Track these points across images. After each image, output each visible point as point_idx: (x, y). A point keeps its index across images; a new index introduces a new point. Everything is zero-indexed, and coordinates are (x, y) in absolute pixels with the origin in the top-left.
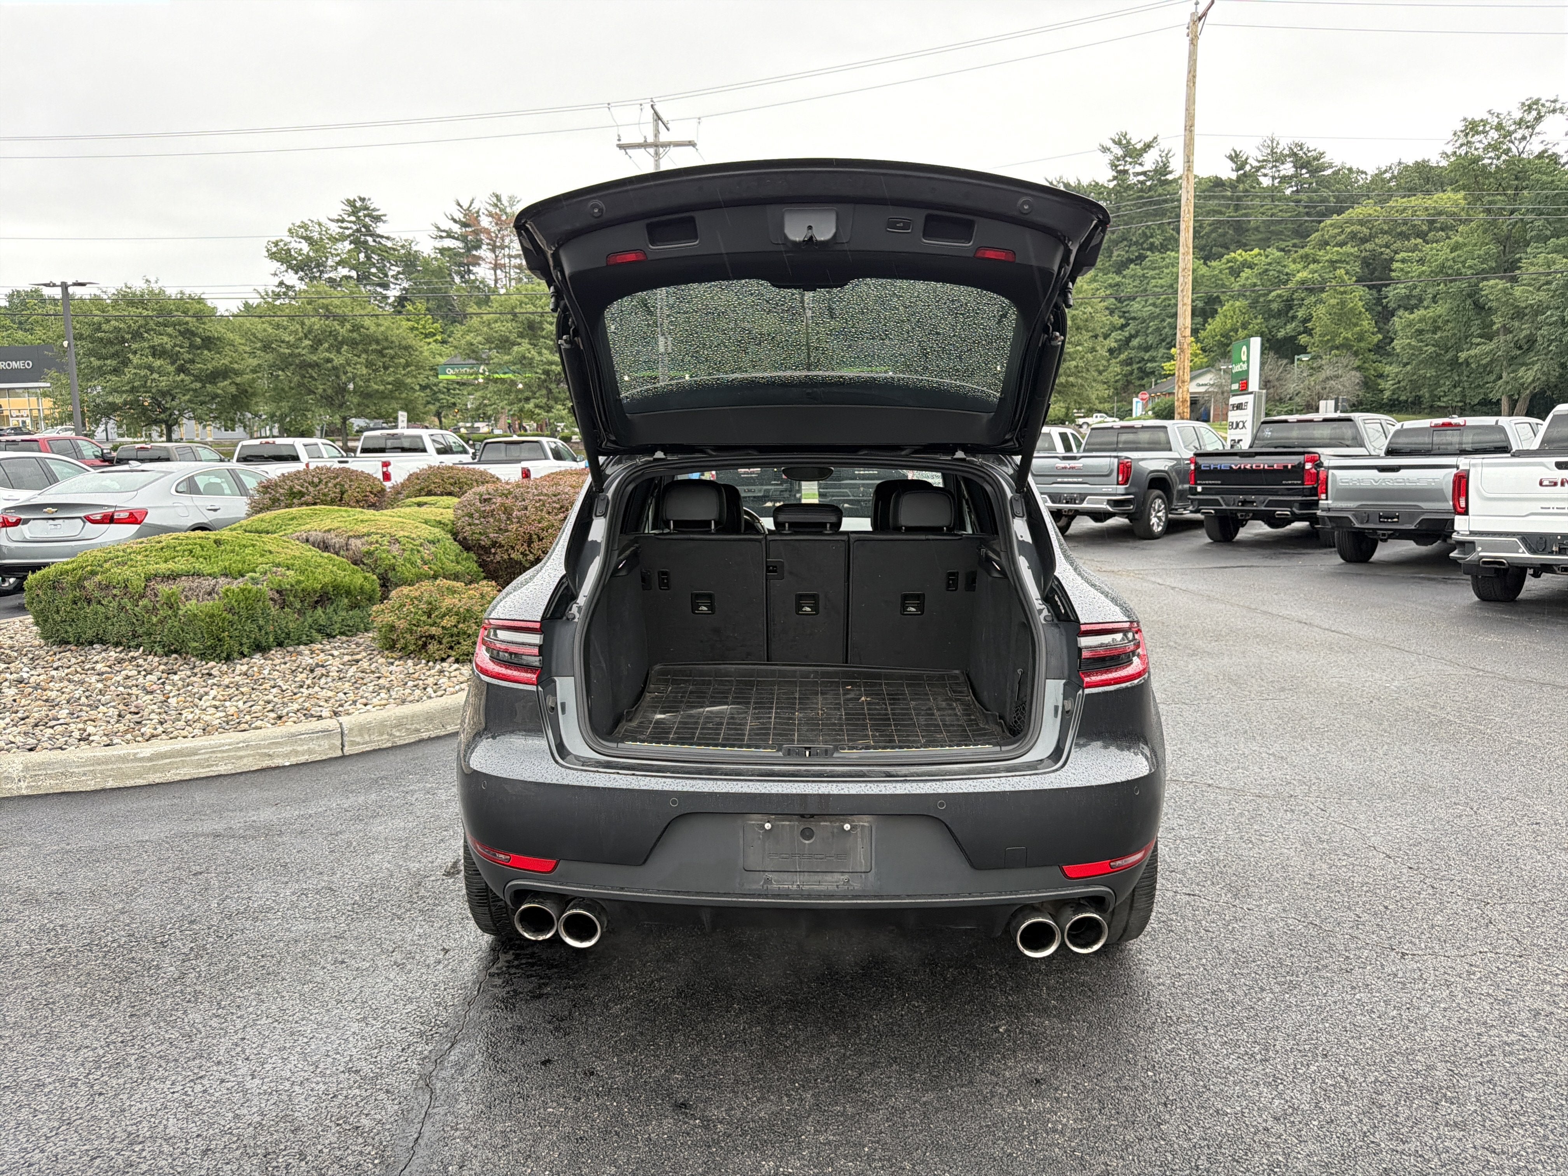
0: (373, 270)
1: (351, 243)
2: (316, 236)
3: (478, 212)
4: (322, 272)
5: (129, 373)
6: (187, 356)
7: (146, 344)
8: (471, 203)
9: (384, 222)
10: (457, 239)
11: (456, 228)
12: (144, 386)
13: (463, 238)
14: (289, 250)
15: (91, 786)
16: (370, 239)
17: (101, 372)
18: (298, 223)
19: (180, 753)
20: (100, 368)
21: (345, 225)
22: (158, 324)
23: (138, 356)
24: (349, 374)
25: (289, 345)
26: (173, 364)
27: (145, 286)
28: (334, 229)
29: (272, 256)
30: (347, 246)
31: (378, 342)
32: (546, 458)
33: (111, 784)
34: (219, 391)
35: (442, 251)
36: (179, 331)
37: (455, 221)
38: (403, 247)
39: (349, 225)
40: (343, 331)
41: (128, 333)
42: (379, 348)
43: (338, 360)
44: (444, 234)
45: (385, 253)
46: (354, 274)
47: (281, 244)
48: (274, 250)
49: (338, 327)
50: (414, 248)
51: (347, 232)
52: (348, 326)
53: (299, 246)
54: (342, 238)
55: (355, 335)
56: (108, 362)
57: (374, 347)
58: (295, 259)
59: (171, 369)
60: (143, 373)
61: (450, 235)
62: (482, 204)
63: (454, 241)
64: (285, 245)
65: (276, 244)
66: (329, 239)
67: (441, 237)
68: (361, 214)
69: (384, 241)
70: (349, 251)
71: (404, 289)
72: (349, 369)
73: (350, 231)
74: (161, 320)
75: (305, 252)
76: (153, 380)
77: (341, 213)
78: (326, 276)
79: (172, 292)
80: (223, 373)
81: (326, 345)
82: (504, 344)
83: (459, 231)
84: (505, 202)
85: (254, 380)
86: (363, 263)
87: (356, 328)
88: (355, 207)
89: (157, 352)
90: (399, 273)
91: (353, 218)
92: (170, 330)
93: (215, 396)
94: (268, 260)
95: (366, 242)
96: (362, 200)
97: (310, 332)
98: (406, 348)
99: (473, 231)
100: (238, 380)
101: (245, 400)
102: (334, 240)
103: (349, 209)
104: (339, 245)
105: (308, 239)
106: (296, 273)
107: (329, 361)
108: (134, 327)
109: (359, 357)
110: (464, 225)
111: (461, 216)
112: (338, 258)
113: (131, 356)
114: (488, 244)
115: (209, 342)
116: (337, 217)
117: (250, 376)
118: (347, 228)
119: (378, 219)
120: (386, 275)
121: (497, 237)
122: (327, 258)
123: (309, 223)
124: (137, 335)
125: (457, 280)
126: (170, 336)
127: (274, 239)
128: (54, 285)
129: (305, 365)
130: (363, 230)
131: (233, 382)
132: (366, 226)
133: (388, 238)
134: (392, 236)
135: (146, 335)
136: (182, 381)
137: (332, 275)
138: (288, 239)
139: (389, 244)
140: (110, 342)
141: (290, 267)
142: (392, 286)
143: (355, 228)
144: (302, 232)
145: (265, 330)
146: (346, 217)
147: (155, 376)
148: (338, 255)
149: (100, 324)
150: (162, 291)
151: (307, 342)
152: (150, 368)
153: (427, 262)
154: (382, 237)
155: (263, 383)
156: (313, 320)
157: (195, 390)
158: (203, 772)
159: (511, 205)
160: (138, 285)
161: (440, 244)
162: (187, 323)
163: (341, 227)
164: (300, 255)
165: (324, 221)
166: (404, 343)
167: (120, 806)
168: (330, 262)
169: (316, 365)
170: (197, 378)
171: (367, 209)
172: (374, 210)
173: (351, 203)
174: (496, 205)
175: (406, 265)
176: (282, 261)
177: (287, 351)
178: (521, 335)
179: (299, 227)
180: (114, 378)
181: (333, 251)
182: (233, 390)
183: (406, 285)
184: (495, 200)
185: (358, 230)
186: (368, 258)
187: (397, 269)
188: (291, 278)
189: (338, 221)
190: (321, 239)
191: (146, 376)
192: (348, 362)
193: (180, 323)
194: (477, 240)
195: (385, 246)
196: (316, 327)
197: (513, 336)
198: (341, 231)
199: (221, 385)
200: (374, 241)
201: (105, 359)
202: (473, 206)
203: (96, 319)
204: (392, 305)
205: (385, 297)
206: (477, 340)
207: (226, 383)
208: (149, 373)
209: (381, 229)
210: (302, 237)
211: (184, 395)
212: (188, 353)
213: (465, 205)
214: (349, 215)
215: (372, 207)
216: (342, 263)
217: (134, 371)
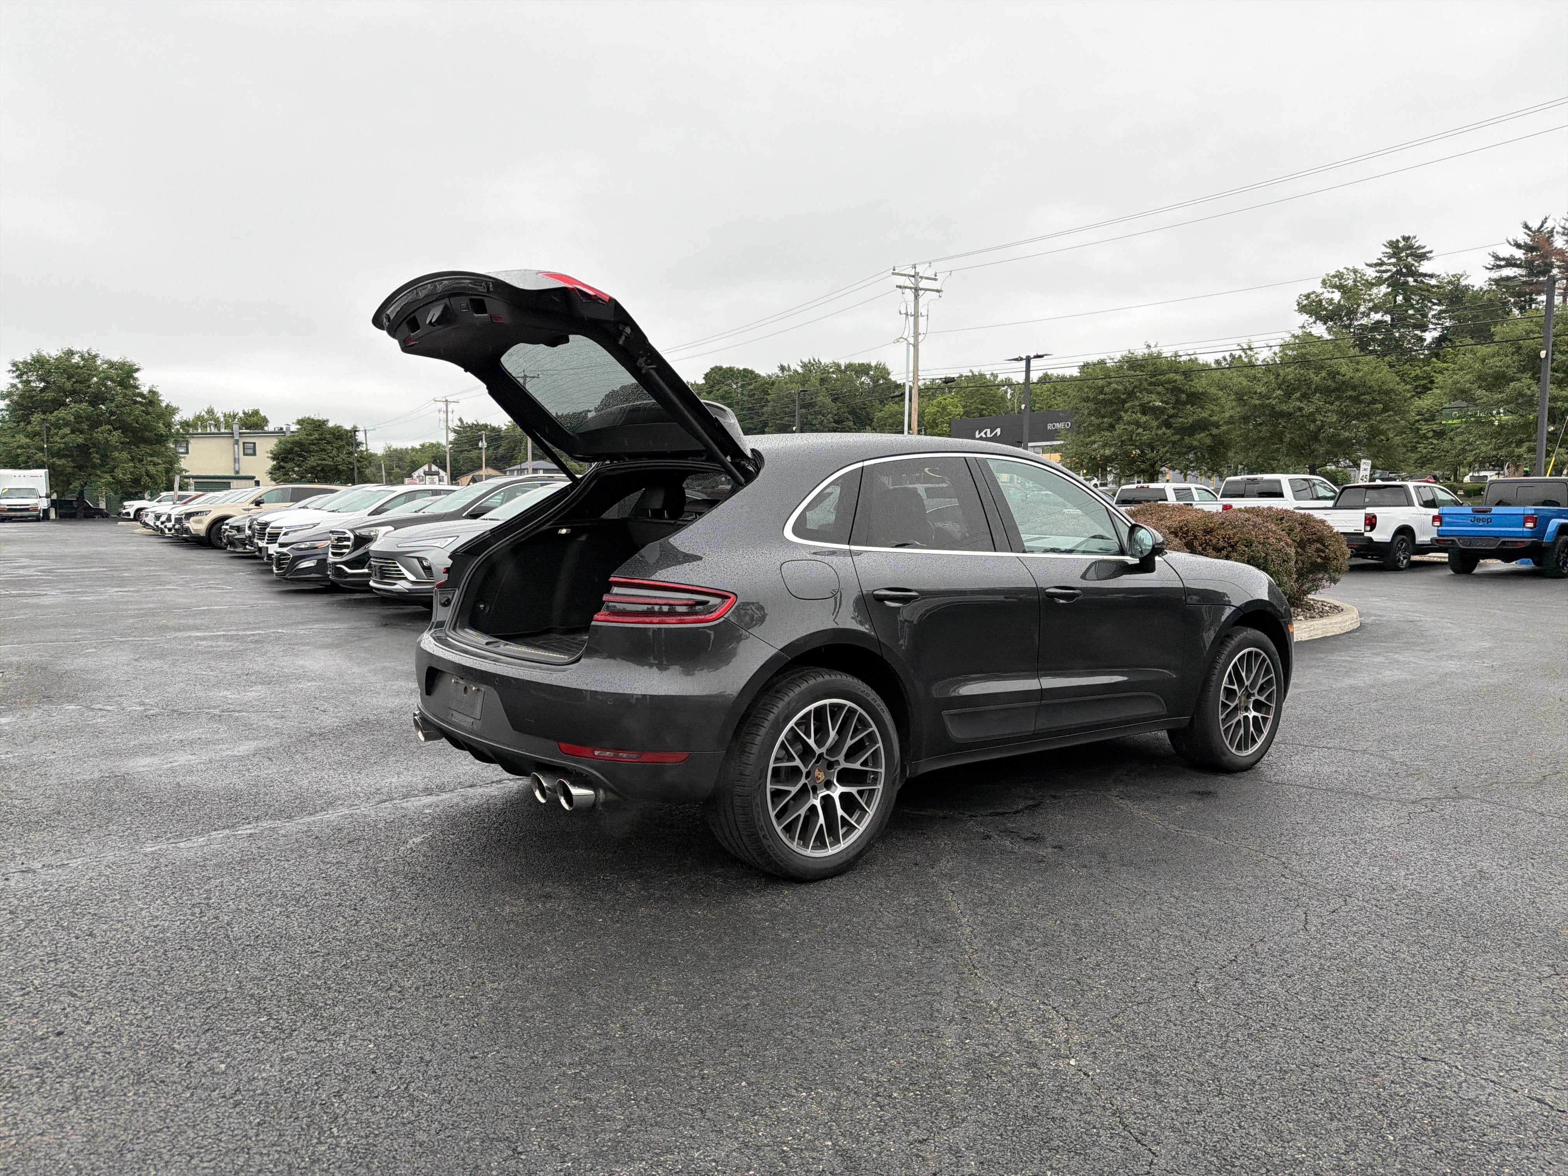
0: (1411, 312)
1: (1389, 286)
2: (1350, 283)
3: (1552, 231)
4: (1351, 320)
5: (1120, 428)
6: (1171, 412)
7: (1137, 403)
8: (1543, 223)
9: (1429, 259)
10: (1519, 266)
11: (1519, 254)
12: (1131, 439)
13: (1528, 265)
14: (1321, 301)
16: (1410, 280)
17: (1099, 428)
18: (1333, 273)
20: (1099, 425)
21: (1384, 268)
22: (1151, 384)
23: (1129, 413)
24: (1319, 423)
25: (1261, 396)
26: (1157, 419)
27: (1146, 351)
28: (1371, 274)
29: (1302, 309)
30: (1384, 289)
31: (1354, 388)
32: (1410, 504)
34: (1195, 443)
35: (1498, 282)
36: (1167, 389)
37: (1518, 246)
38: (1450, 282)
39: (1388, 268)
40: (1316, 379)
41: (1124, 394)
42: (1354, 394)
43: (1309, 409)
44: (1503, 263)
45: (1426, 292)
46: (1388, 318)
47: (1313, 296)
48: (1305, 302)
49: (1312, 376)
50: (1463, 282)
51: (1385, 275)
52: (1324, 374)
53: (1329, 296)
54: (1379, 282)
55: (1330, 383)
56: (1105, 420)
57: (1349, 393)
58: (1325, 309)
59: (1155, 424)
60: (1131, 428)
61: (1510, 262)
62: (1558, 221)
63: (1516, 269)
64: (1317, 296)
65: (1308, 296)
66: (1364, 285)
67: (1499, 267)
68: (1403, 254)
69: (1426, 280)
70: (1385, 295)
71: (1447, 328)
72: (1318, 417)
73: (1389, 274)
74: (1153, 380)
75: (1336, 301)
76: (1139, 434)
77: (1381, 256)
78: (1356, 323)
79: (1167, 352)
80: (1202, 425)
81: (1298, 395)
82: (1498, 380)
83: (1523, 257)
85: (1228, 432)
86: (1400, 305)
87: (1333, 375)
88: (1397, 247)
89: (1145, 409)
90: (1441, 312)
91: (1393, 260)
92: (1160, 389)
93: (1191, 448)
94: (1297, 313)
95: (1407, 283)
96: (1406, 239)
97: (1284, 381)
98: (1387, 392)
99: (1541, 256)
100: (1215, 431)
101: (1222, 450)
102: (1370, 285)
103: (1389, 250)
104: (1375, 290)
105: (1340, 287)
106: (1325, 323)
107: (1300, 409)
108: (1130, 387)
109: (1332, 404)
110: (1528, 248)
111: (1528, 240)
112: (1371, 304)
113: (1122, 414)
114: (1559, 267)
115: (1195, 398)
116: (1375, 261)
117: (1225, 428)
118: (1386, 271)
119: (1423, 257)
120: (1425, 316)
122: (1359, 305)
123: (1345, 271)
124: (1131, 394)
125: (1516, 312)
126: (1159, 393)
127: (1305, 292)
128: (1021, 359)
129: (1277, 415)
130: (1404, 270)
131: (1211, 434)
132: (1408, 267)
133: (1432, 276)
134: (1437, 273)
135: (1138, 394)
136: (1164, 434)
137: (1364, 321)
138: (1319, 290)
139: (1433, 282)
140: (1111, 402)
141: (1319, 318)
142: (1431, 326)
143: (1395, 269)
144: (1336, 282)
145: (1241, 384)
146: (1385, 260)
147: (1140, 430)
148: (1372, 300)
149: (1103, 387)
150: (1159, 356)
151: (1280, 392)
152: (1137, 424)
153: (1477, 296)
154: (1425, 275)
155: (1236, 435)
156: (1288, 370)
157: (1174, 443)
160: (1140, 351)
161: (1495, 275)
162: (1175, 381)
163: (1378, 272)
164: (1331, 305)
165: (1361, 267)
166: (1384, 388)
168: (1362, 309)
169: (1286, 415)
170: (1178, 431)
171: (1411, 247)
172: (1419, 248)
173: (1393, 245)
175: (1451, 303)
176: (1310, 313)
177: (1257, 402)
178: (1523, 370)
179: (1334, 276)
180: (1107, 434)
181: (1367, 297)
182: (1208, 441)
183: (1448, 324)
185: (1399, 272)
186: (1407, 299)
187: (1439, 308)
188: (1320, 330)
189: (1376, 265)
190: (1355, 285)
191: (1132, 432)
192: (1318, 410)
193: (1169, 382)
194: (1546, 264)
195: (1428, 284)
196: (1289, 377)
197: (1510, 372)
198: (1378, 275)
199: (1198, 436)
200: (1415, 281)
201: (1104, 417)
202: (1546, 225)
203: (1101, 383)
204: (1429, 347)
205: (1422, 340)
206: (1465, 379)
207: (1202, 435)
208: (1135, 428)
209: (1425, 267)
210: (1335, 286)
211: (1165, 447)
212: (1173, 408)
213: (1535, 226)
214: (1390, 258)
215: (1417, 245)
216: (1375, 309)
217: (1123, 427)
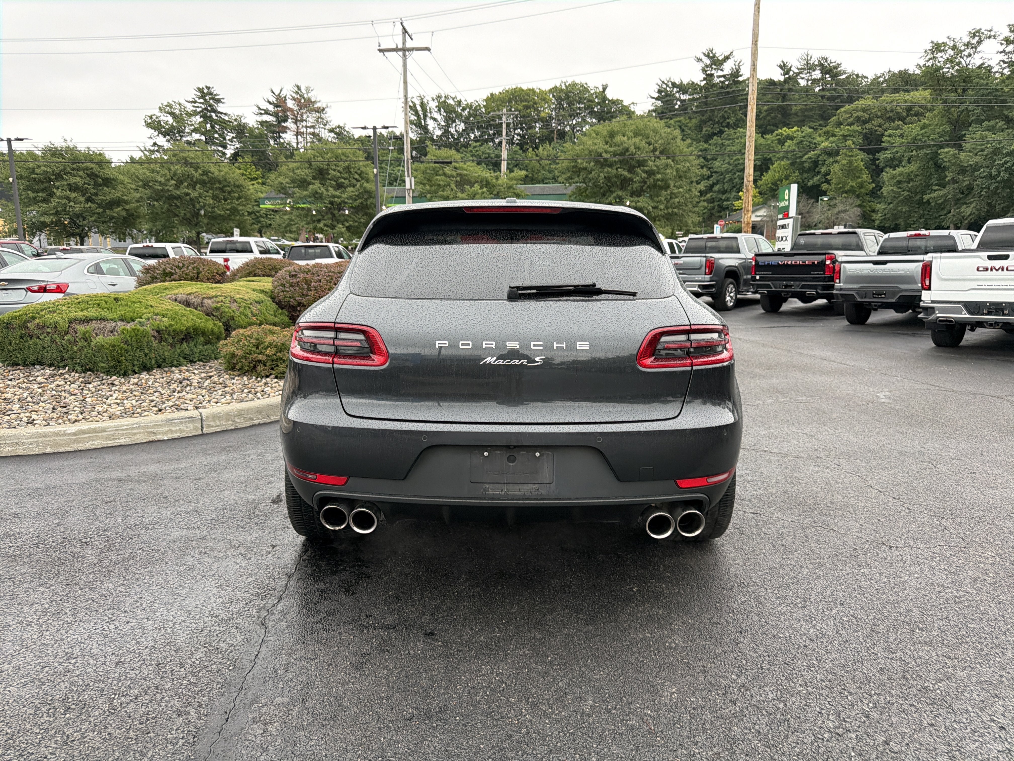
0: (216, 136)
1: (201, 117)
2: (177, 112)
3: (285, 97)
4: (182, 137)
5: (54, 202)
6: (93, 191)
7: (65, 183)
8: (281, 91)
9: (223, 103)
10: (271, 115)
11: (271, 108)
12: (65, 211)
13: (275, 115)
14: (160, 121)
15: (36, 451)
16: (213, 115)
17: (35, 201)
18: (165, 103)
19: (95, 431)
20: (35, 198)
21: (196, 105)
22: (73, 169)
23: (60, 190)
24: (201, 204)
25: (161, 184)
26: (83, 196)
27: (64, 144)
28: (190, 108)
29: (148, 125)
30: (198, 119)
31: (220, 182)
32: (332, 256)
33: (49, 450)
34: (115, 215)
35: (262, 123)
36: (87, 174)
37: (270, 103)
38: (236, 120)
39: (199, 105)
40: (196, 175)
41: (53, 175)
42: (220, 186)
43: (194, 194)
44: (263, 112)
45: (224, 124)
46: (203, 138)
47: (154, 117)
48: (150, 121)
49: (193, 172)
50: (244, 121)
51: (199, 110)
52: (200, 171)
53: (166, 119)
54: (195, 113)
55: (205, 177)
56: (40, 194)
57: (218, 185)
58: (164, 127)
59: (82, 199)
60: (63, 201)
61: (267, 112)
62: (288, 92)
63: (269, 116)
64: (157, 118)
65: (151, 117)
66: (186, 114)
67: (261, 114)
68: (207, 98)
69: (223, 116)
70: (200, 123)
71: (237, 148)
72: (201, 200)
73: (200, 109)
74: (74, 166)
75: (170, 123)
76: (71, 207)
77: (194, 97)
78: (185, 139)
79: (82, 147)
80: (117, 202)
81: (186, 184)
82: (303, 184)
83: (273, 110)
84: (303, 90)
85: (138, 207)
86: (209, 131)
87: (205, 173)
88: (203, 92)
89: (73, 188)
90: (233, 137)
91: (202, 101)
92: (81, 173)
93: (112, 218)
94: (146, 128)
95: (211, 116)
96: (208, 88)
97: (174, 175)
98: (239, 186)
99: (282, 110)
100: (127, 207)
101: (132, 221)
102: (190, 115)
103: (199, 94)
104: (193, 119)
105: (172, 114)
106: (165, 137)
107: (187, 194)
108: (57, 171)
109: (207, 192)
110: (276, 106)
111: (274, 100)
112: (193, 127)
113: (55, 190)
114: (292, 119)
115: (108, 182)
116: (191, 100)
117: (135, 205)
118: (198, 107)
119: (218, 101)
120: (225, 139)
121: (298, 114)
122: (185, 127)
123: (173, 103)
124: (59, 177)
125: (272, 142)
126: (81, 177)
127: (149, 114)
129: (172, 198)
130: (209, 108)
131: (124, 209)
132: (210, 105)
133: (225, 114)
134: (229, 113)
135: (65, 176)
136: (90, 207)
137: (189, 138)
138: (159, 114)
139: (226, 118)
140: (40, 181)
141: (160, 133)
142: (229, 146)
143: (203, 107)
144: (168, 109)
145: (145, 174)
146: (197, 99)
147: (72, 204)
148: (192, 125)
149: (34, 169)
150: (75, 149)
151: (173, 182)
152: (68, 198)
153: (251, 130)
154: (221, 113)
155: (144, 210)
156: (176, 167)
157: (98, 214)
158: (110, 443)
159: (308, 93)
160: (59, 143)
161: (260, 118)
162: (92, 169)
163: (194, 107)
164: (167, 124)
165: (183, 102)
166: (237, 183)
167: (55, 464)
168: (187, 130)
169: (179, 197)
170: (100, 206)
171: (211, 94)
172: (216, 95)
173: (200, 90)
174: (297, 93)
175: (238, 133)
176: (154, 128)
177: (160, 188)
178: (314, 178)
179: (166, 106)
180: (44, 205)
181: (189, 123)
182: (124, 214)
183: (238, 145)
184: (296, 89)
185: (206, 109)
186: (213, 127)
187: (232, 135)
188: (162, 141)
189: (192, 102)
190: (181, 114)
191: (65, 204)
192: (200, 196)
193: (87, 169)
194: (285, 116)
195: (224, 119)
196: (178, 172)
197: (309, 179)
198: (194, 109)
199: (116, 210)
200: (217, 116)
201: (37, 192)
202: (282, 93)
203: (31, 165)
204: (229, 159)
205: (224, 154)
206: (285, 181)
207: (119, 209)
208: (67, 202)
209: (221, 108)
210: (168, 113)
211: (91, 217)
212: (93, 188)
213: (277, 93)
214: (199, 98)
215: (215, 93)
216: (195, 130)
217: (57, 200)
